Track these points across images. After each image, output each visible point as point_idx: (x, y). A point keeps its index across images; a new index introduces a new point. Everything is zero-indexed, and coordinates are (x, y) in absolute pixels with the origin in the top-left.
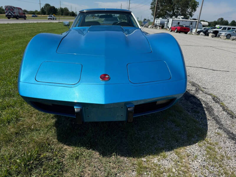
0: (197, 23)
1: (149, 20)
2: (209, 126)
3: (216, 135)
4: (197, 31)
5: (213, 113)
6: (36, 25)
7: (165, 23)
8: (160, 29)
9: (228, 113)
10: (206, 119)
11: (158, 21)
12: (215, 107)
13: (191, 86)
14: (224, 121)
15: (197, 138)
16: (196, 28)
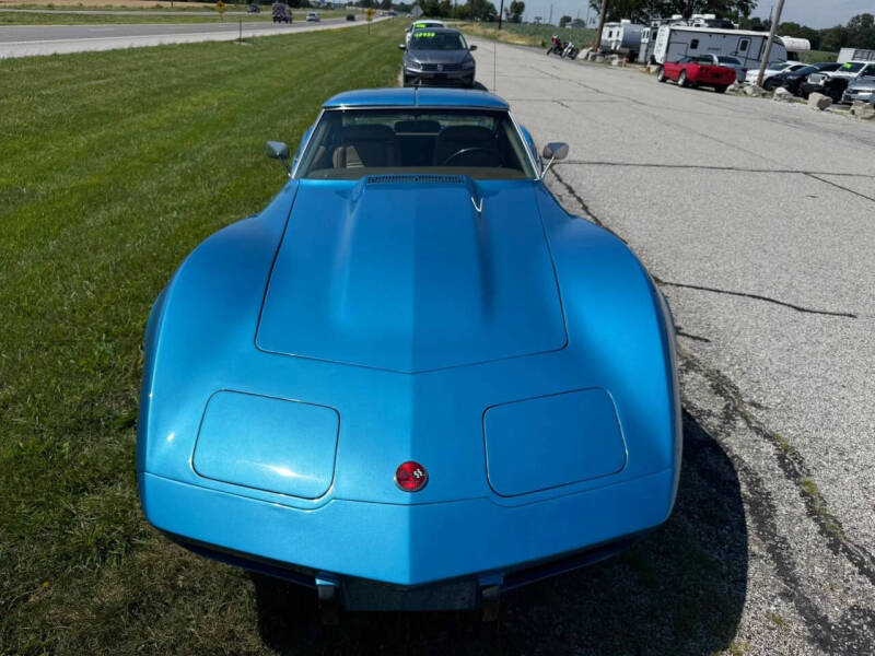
0: (768, 43)
1: (580, 23)
2: (750, 585)
3: (771, 624)
4: (765, 78)
5: (773, 526)
6: (155, 55)
7: (643, 40)
8: (620, 64)
9: (823, 530)
10: (746, 550)
11: (616, 33)
12: (780, 500)
13: (709, 392)
14: (803, 562)
15: (705, 640)
16: (762, 64)
